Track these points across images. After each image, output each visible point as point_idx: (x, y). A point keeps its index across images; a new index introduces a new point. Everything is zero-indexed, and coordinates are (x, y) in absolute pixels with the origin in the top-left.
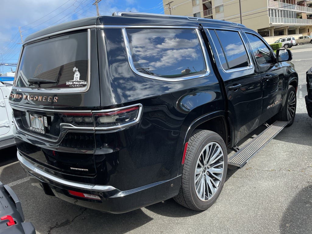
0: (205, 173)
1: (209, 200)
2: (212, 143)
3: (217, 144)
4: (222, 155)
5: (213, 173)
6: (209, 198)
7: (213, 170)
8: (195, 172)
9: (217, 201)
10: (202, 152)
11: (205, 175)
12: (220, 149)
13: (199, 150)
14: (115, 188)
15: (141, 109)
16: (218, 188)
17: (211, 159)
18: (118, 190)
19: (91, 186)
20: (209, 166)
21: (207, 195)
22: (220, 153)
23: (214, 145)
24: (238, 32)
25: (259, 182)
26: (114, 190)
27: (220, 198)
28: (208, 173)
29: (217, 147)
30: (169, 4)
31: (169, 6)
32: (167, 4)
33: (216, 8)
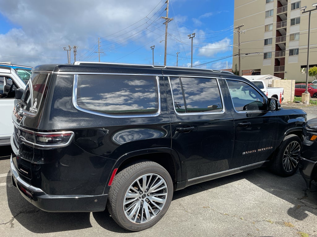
0: (144, 199)
2: (151, 174)
3: (159, 176)
4: (166, 187)
5: (153, 201)
7: (153, 198)
8: (126, 195)
10: (137, 180)
12: (162, 181)
15: (72, 136)
16: (155, 216)
17: (151, 188)
18: (44, 193)
19: (29, 185)
20: (149, 194)
22: (163, 185)
24: (216, 79)
26: (42, 192)
29: (159, 179)
30: (239, 27)
31: (239, 29)
32: (237, 28)
33: (291, 35)
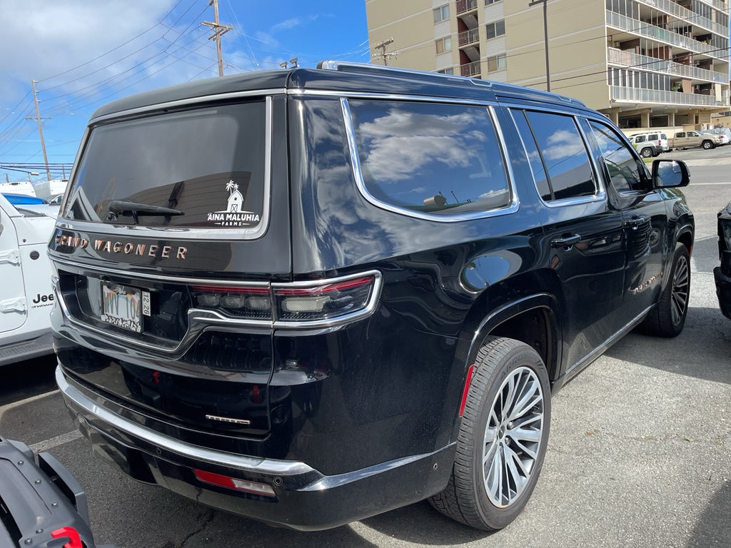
0: (503, 440)
1: (510, 504)
2: (520, 370)
3: (532, 373)
4: (540, 397)
5: (519, 441)
6: (511, 501)
7: (519, 433)
8: (485, 436)
9: (527, 507)
10: (500, 391)
11: (501, 444)
12: (536, 384)
13: (494, 384)
14: (311, 469)
15: (377, 282)
16: (528, 476)
17: (516, 407)
18: (317, 474)
19: (255, 462)
20: (511, 423)
21: (505, 491)
22: (537, 393)
23: (525, 374)
24: (573, 117)
25: (620, 466)
26: (311, 473)
27: (533, 501)
28: (507, 439)
29: (531, 379)
30: (382, 46)
31: (384, 50)
32: (379, 47)
33: (490, 59)
